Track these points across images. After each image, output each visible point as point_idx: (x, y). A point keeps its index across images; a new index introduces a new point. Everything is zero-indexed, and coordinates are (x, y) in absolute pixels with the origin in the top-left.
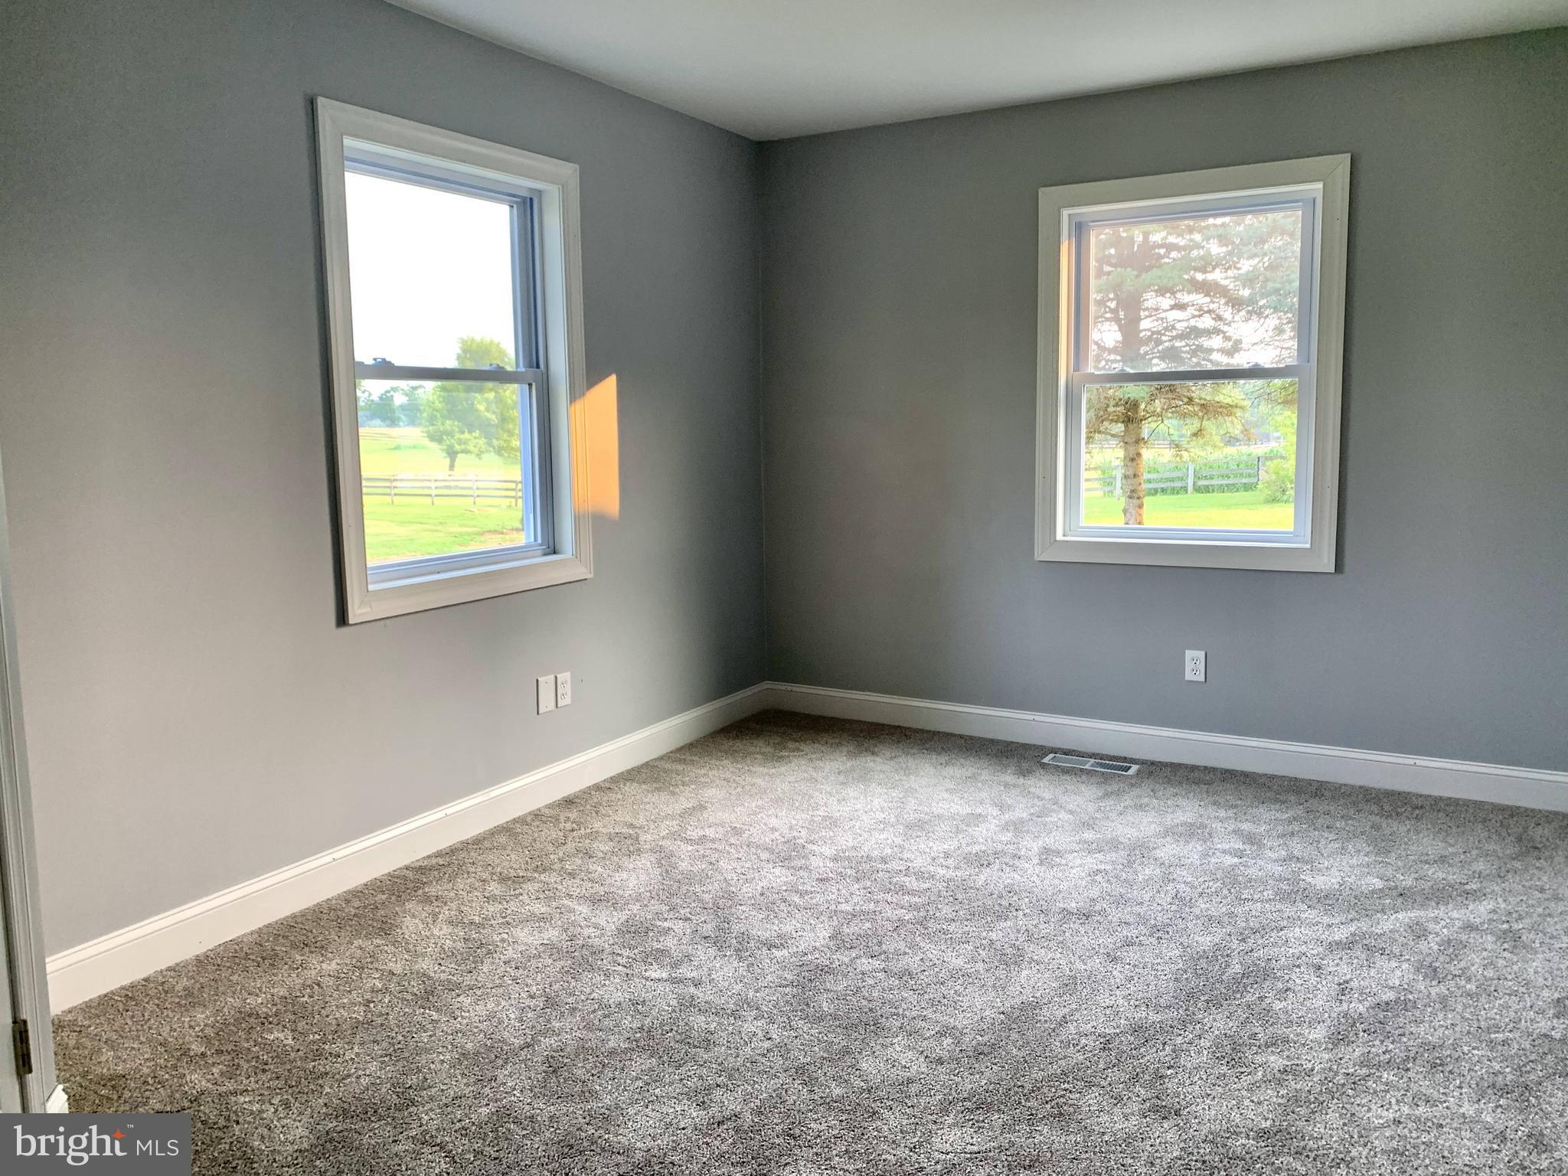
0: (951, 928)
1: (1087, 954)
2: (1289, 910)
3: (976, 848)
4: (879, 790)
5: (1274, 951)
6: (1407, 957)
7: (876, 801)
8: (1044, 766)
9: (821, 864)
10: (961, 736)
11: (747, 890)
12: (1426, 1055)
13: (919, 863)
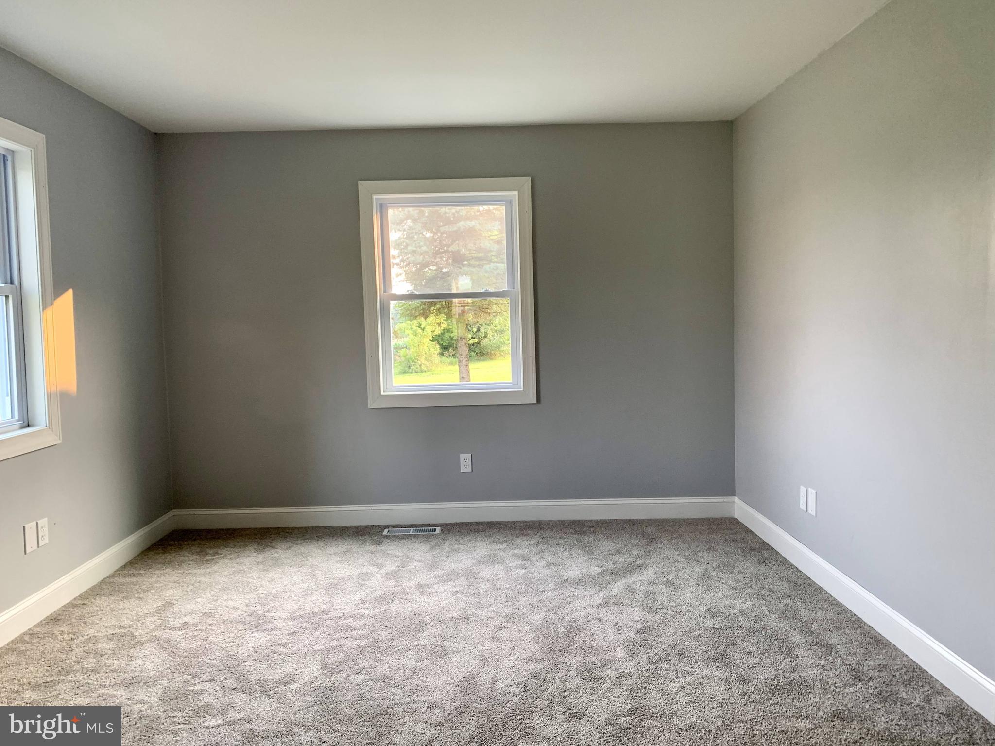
0: (395, 643)
1: (481, 640)
2: (568, 593)
3: (378, 594)
4: (292, 570)
5: (574, 616)
6: (635, 604)
7: (295, 577)
8: (386, 536)
9: (284, 624)
10: (325, 528)
11: (242, 652)
12: (673, 651)
13: (348, 610)
